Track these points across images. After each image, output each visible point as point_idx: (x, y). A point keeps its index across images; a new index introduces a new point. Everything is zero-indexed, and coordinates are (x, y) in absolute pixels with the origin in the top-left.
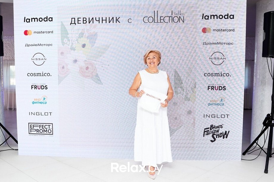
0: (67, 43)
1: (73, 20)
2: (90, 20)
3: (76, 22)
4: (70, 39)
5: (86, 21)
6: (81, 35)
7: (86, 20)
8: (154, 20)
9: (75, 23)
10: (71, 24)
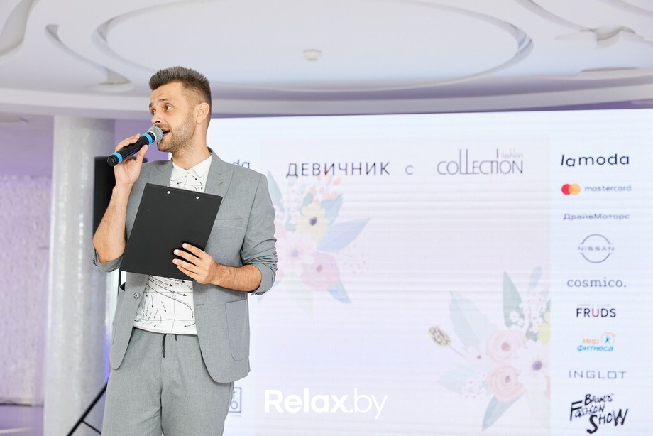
1: (293, 167)
2: (328, 168)
3: (299, 172)
5: (320, 171)
6: (309, 198)
7: (319, 167)
9: (296, 175)
10: (289, 177)
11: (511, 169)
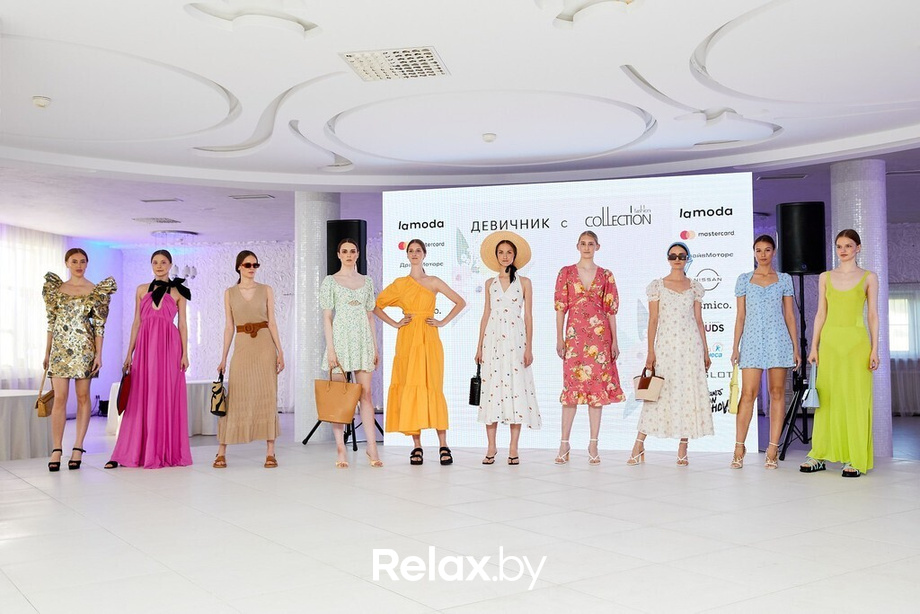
0: (465, 261)
2: (502, 224)
3: (481, 228)
4: (470, 254)
7: (496, 224)
8: (602, 221)
9: (478, 230)
10: (473, 232)
11: (642, 221)
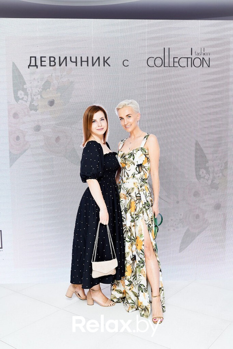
0: (23, 98)
1: (33, 59)
2: (62, 60)
3: (38, 63)
4: (28, 90)
5: (55, 63)
6: (47, 85)
7: (55, 60)
8: (163, 63)
9: (36, 65)
10: (30, 67)
11: (202, 64)
